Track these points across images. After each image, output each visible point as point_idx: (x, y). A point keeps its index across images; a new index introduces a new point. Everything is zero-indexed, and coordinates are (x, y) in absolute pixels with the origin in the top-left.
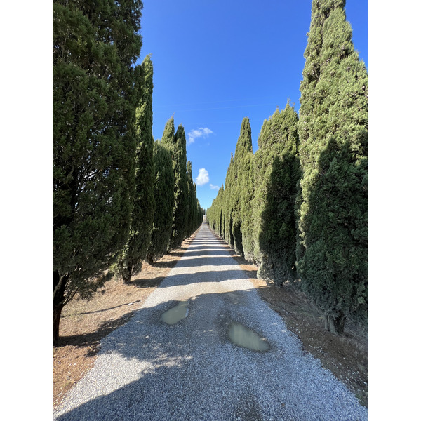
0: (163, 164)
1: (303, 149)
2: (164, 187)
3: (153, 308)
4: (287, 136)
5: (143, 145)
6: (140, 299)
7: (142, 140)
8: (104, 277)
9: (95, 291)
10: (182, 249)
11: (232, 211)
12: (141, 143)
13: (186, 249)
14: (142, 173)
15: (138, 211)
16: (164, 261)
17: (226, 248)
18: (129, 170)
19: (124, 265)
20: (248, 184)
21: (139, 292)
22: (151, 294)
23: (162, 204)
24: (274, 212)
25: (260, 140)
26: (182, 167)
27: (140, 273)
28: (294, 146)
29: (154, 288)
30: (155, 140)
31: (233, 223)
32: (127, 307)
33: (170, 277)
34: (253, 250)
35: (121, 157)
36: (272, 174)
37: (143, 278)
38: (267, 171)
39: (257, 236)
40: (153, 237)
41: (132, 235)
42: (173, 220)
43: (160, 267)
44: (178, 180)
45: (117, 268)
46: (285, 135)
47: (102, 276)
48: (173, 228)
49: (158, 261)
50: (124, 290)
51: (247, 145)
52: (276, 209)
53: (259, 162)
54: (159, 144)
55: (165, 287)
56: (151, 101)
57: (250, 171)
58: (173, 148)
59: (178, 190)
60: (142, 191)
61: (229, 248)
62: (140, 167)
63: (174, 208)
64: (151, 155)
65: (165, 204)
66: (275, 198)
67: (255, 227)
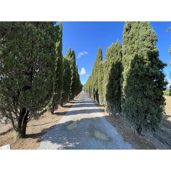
0: (67, 66)
1: (124, 59)
2: (67, 75)
3: (63, 124)
4: (117, 54)
5: (59, 58)
6: (58, 120)
7: (58, 56)
8: (43, 111)
9: (40, 116)
10: (74, 100)
11: (94, 85)
12: (58, 57)
13: (76, 100)
14: (58, 69)
15: (57, 85)
16: (67, 105)
17: (92, 100)
18: (53, 68)
19: (51, 106)
20: (101, 74)
21: (57, 117)
22: (62, 118)
23: (66, 82)
24: (112, 85)
25: (106, 56)
26: (74, 67)
27: (57, 110)
28: (120, 58)
29: (63, 116)
30: (63, 56)
31: (95, 90)
32: (52, 123)
33: (69, 111)
34: (103, 101)
35: (50, 62)
36: (111, 70)
37: (59, 112)
38: (109, 68)
39: (105, 95)
40: (62, 95)
41: (54, 94)
42: (71, 89)
43: (66, 108)
44: (72, 72)
45: (48, 107)
46: (116, 53)
47: (42, 110)
48: (71, 92)
49: (64, 105)
50: (51, 117)
51: (101, 58)
52: (113, 84)
53: (106, 64)
54: (65, 58)
55: (67, 115)
56: (62, 40)
57: (102, 69)
58: (70, 59)
59: (73, 77)
60: (58, 77)
61: (93, 100)
62: (57, 67)
63: (71, 84)
64: (62, 62)
65: (67, 82)
66: (112, 80)
67: (104, 91)
